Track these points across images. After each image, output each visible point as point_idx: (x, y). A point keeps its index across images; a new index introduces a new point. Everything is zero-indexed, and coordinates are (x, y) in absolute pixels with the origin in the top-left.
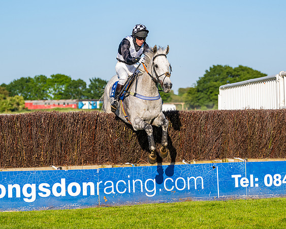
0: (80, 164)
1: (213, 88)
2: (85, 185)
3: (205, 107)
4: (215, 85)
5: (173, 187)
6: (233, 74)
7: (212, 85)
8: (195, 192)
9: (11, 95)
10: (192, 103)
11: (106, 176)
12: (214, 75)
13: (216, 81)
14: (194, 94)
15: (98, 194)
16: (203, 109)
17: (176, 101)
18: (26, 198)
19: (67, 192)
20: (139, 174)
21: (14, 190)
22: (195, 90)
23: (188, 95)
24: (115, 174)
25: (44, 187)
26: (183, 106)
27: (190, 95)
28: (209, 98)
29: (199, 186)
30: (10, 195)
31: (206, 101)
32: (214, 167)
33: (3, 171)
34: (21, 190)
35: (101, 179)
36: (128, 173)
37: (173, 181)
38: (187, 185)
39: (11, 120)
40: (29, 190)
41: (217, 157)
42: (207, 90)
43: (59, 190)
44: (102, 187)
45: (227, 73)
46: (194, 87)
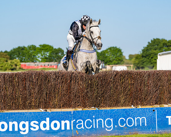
0: (60, 108)
1: (153, 55)
2: (63, 122)
3: (148, 68)
4: (154, 53)
5: (125, 124)
6: (168, 45)
7: (152, 53)
8: (140, 128)
9: (11, 58)
10: (138, 65)
11: (77, 116)
12: (154, 46)
13: (155, 50)
14: (140, 59)
15: (72, 129)
16: (146, 69)
17: (127, 64)
18: (22, 131)
19: (50, 127)
20: (101, 115)
21: (13, 125)
22: (141, 56)
23: (135, 60)
24: (84, 115)
25: (34, 123)
26: (132, 68)
27: (137, 59)
28: (151, 62)
29: (143, 124)
30: (11, 129)
31: (149, 64)
32: (154, 111)
33: (6, 112)
34: (18, 125)
35: (74, 118)
36: (94, 114)
37: (125, 120)
38: (135, 123)
39: (11, 76)
40: (24, 126)
41: (156, 103)
42: (149, 56)
43: (45, 126)
44: (75, 124)
45: (163, 44)
46: (140, 54)
